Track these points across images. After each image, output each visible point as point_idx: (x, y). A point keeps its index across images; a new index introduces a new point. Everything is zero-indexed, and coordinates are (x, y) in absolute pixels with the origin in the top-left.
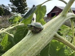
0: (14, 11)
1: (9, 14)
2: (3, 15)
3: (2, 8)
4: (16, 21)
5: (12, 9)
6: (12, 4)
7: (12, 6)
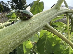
0: (14, 8)
1: (8, 11)
2: (2, 12)
3: (1, 5)
4: (14, 16)
5: (11, 6)
6: (11, 1)
7: (11, 3)
